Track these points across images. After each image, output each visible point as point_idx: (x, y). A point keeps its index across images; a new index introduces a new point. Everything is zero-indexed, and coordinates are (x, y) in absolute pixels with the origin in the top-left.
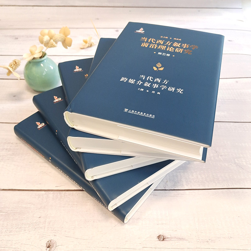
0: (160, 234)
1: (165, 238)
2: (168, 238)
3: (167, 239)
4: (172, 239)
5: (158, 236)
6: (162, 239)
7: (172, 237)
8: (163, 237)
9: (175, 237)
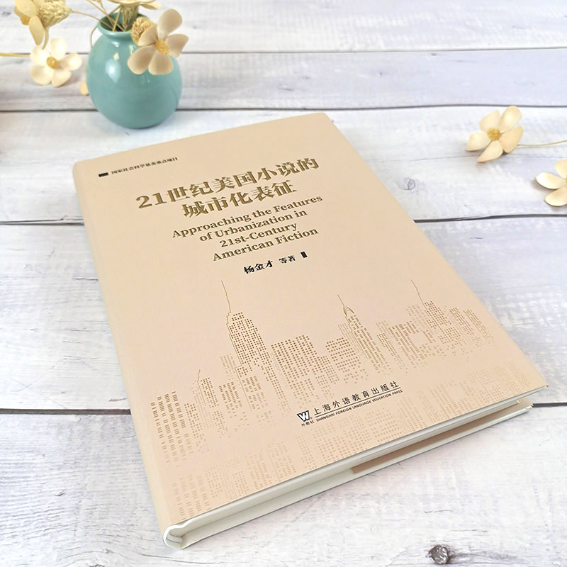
0: (435, 544)
1: (453, 557)
2: (462, 555)
3: (461, 559)
4: (476, 560)
5: (430, 548)
6: (445, 559)
7: (474, 552)
8: (448, 553)
9: (485, 552)
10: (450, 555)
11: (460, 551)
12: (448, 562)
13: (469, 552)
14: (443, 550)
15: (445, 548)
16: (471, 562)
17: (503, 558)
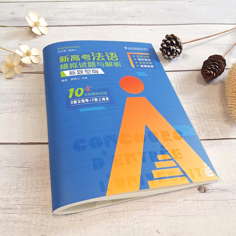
0: (200, 186)
2: (209, 190)
4: (214, 191)
5: (198, 188)
7: (213, 188)
9: (217, 189)
10: (205, 189)
11: (208, 188)
12: (204, 192)
13: (212, 188)
14: (203, 188)
15: (203, 187)
16: (212, 192)
17: (223, 190)
